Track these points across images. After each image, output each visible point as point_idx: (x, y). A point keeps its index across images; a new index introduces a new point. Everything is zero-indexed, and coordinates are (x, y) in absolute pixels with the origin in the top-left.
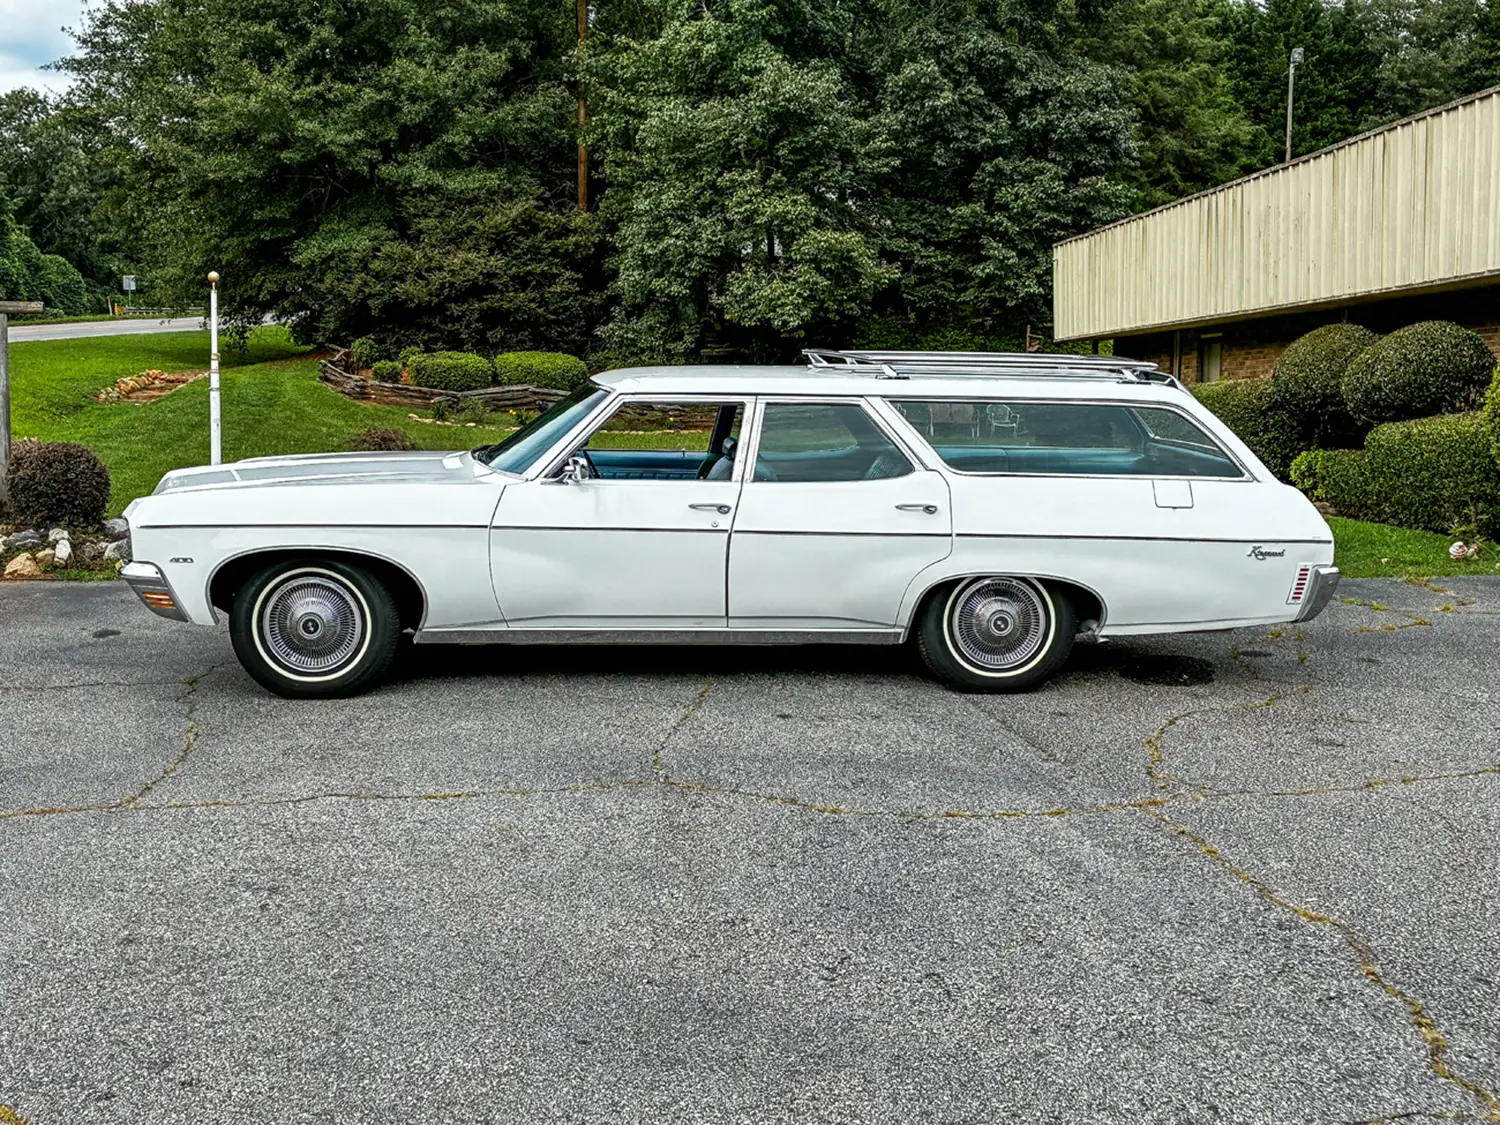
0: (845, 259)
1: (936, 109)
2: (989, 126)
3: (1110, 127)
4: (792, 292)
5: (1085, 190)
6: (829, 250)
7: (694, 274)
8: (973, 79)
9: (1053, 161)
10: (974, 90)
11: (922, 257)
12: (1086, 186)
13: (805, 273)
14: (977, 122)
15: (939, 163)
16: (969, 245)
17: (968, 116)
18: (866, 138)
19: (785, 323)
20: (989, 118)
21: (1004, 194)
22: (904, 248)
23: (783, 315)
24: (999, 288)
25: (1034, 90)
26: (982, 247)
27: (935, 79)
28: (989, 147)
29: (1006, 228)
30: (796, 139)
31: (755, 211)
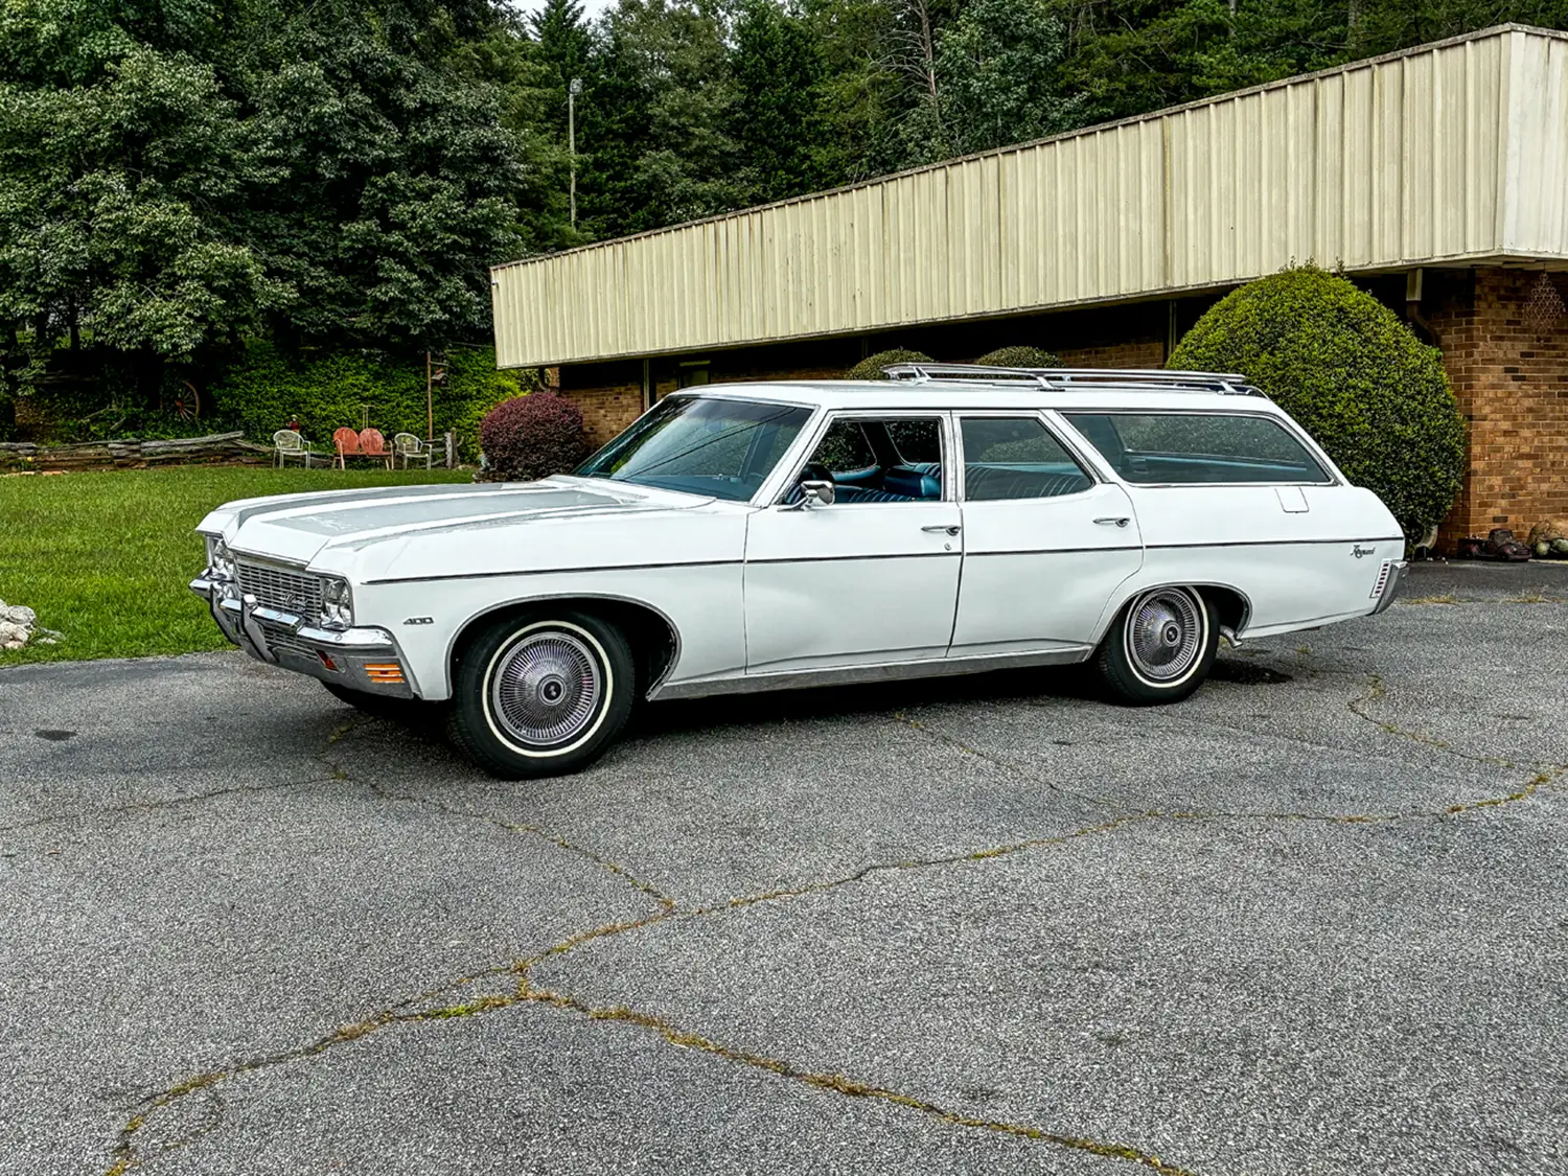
0: (238, 273)
1: (323, 117)
2: (378, 138)
3: (503, 147)
4: (180, 311)
5: (486, 211)
6: (220, 266)
7: (50, 289)
8: (357, 85)
9: (445, 178)
10: (358, 98)
11: (312, 278)
12: (482, 207)
13: (192, 289)
14: (364, 133)
15: (327, 176)
16: (362, 266)
17: (354, 125)
18: (244, 143)
19: (175, 346)
20: (376, 129)
21: (400, 210)
22: (292, 267)
23: (172, 337)
24: (399, 314)
25: (424, 103)
26: (377, 268)
27: (317, 84)
28: (380, 160)
29: (406, 248)
30: (172, 140)
31: (128, 220)
